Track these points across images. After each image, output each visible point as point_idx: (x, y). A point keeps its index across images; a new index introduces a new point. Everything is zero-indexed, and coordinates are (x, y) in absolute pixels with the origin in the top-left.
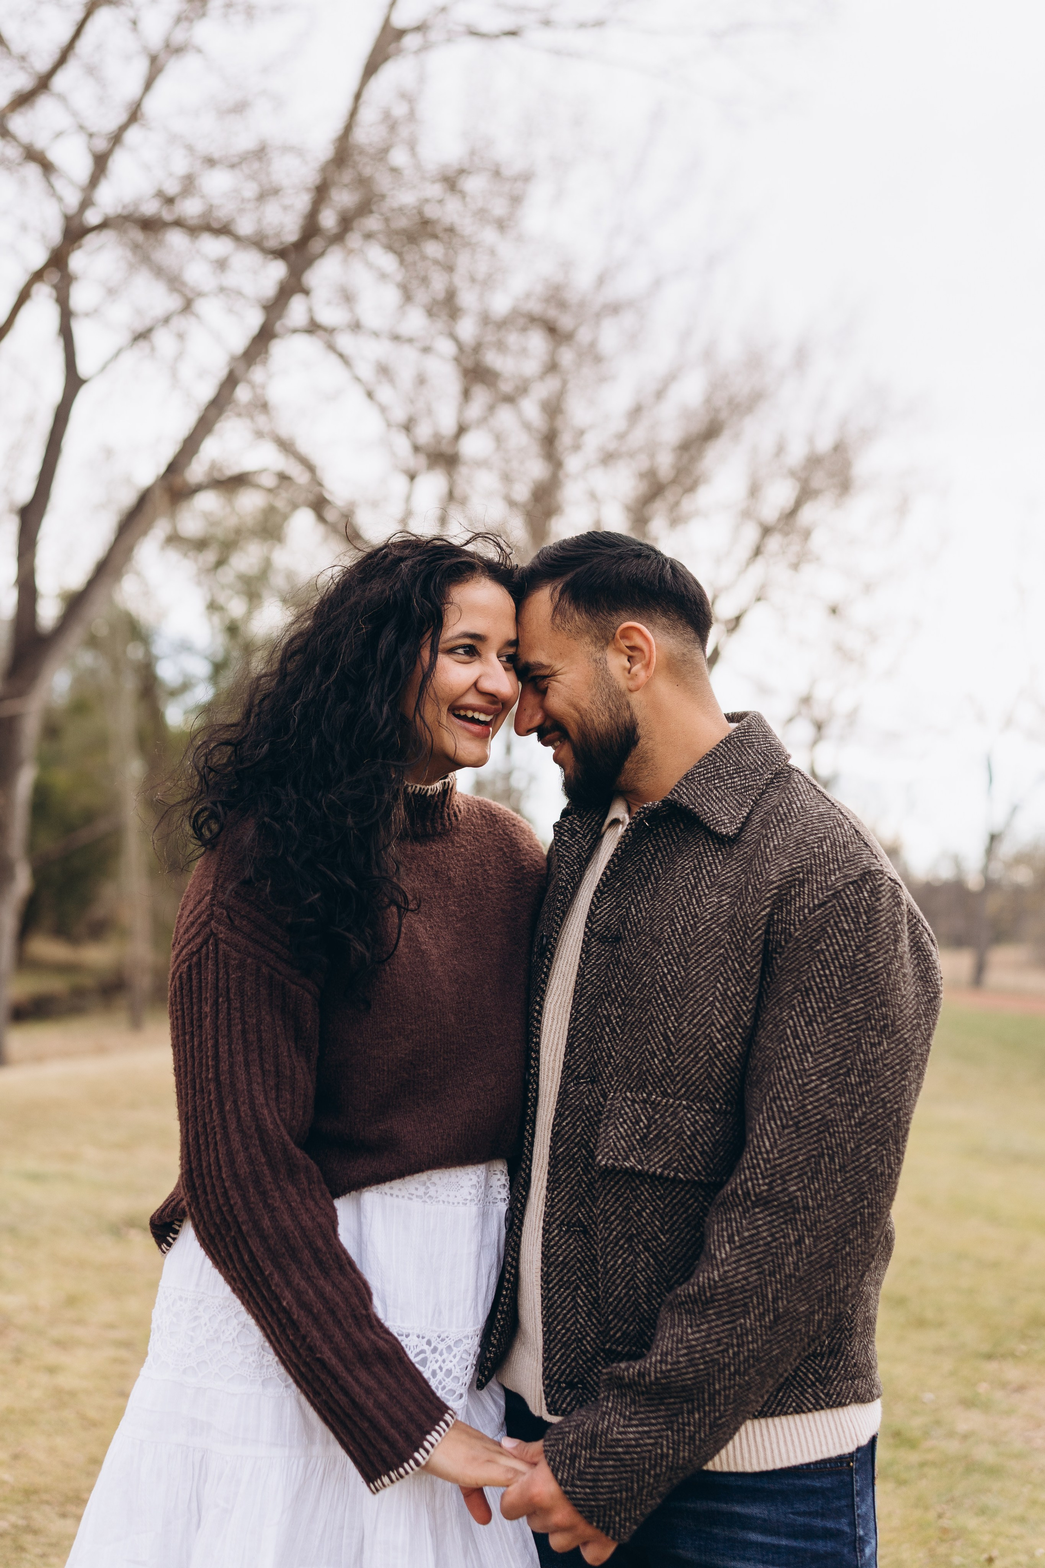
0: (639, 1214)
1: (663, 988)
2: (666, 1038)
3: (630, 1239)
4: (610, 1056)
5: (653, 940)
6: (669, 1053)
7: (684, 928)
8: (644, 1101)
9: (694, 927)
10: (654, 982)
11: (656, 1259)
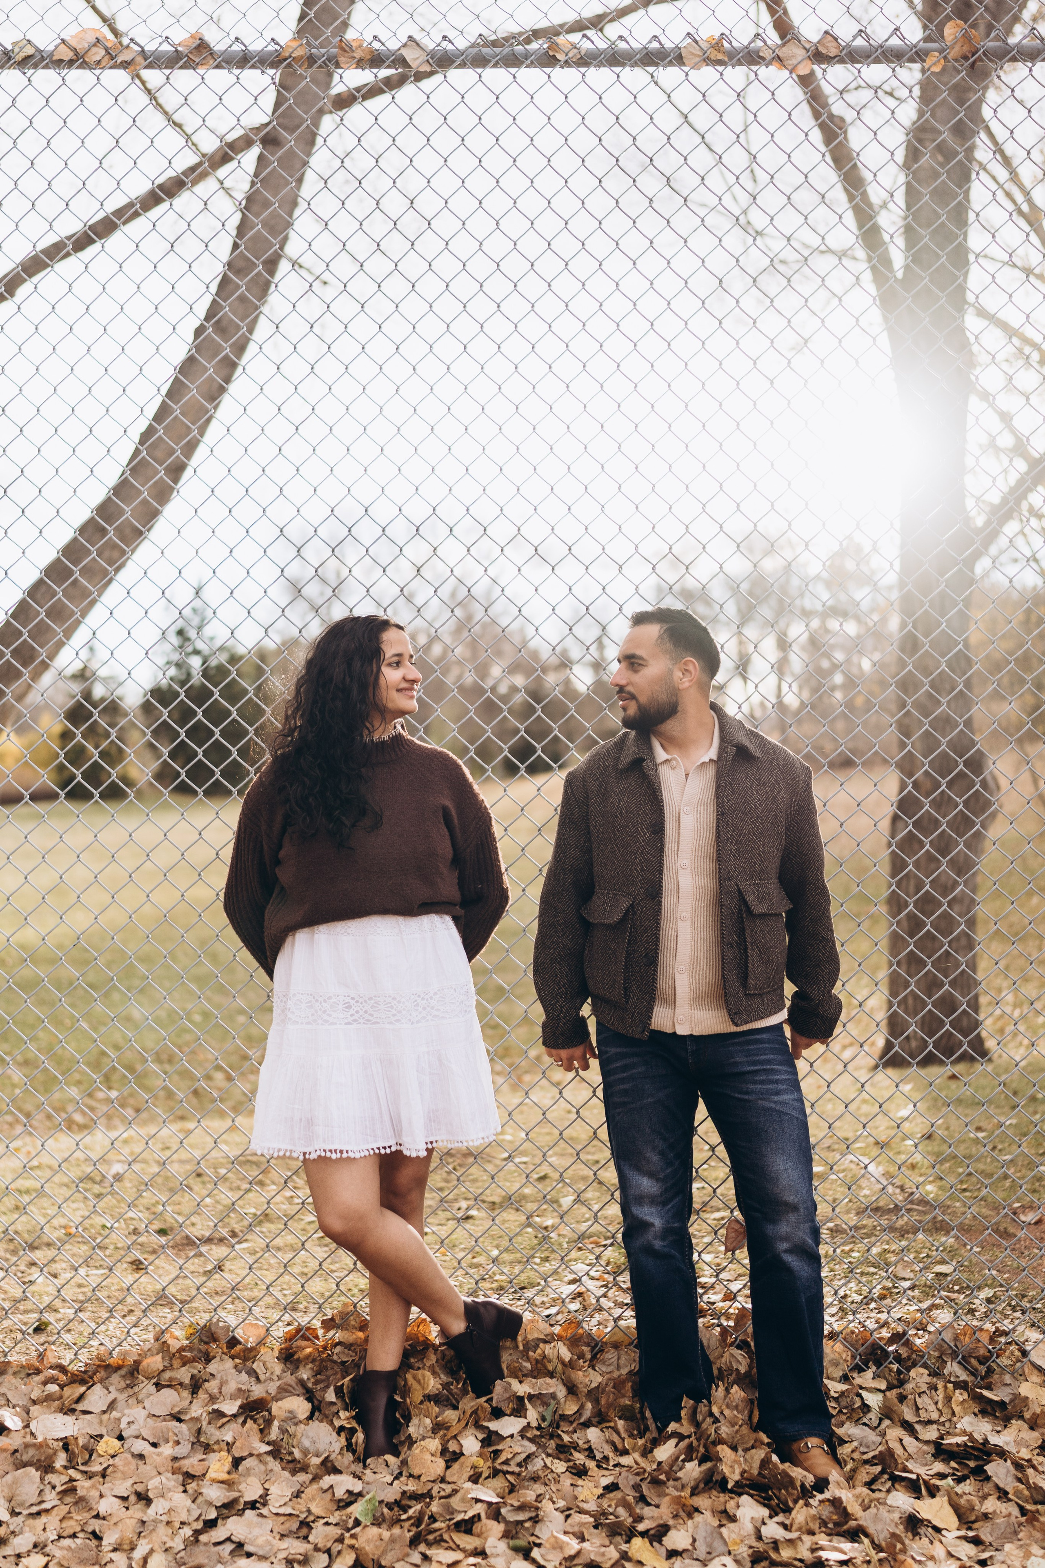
4: (735, 867)
10: (749, 832)
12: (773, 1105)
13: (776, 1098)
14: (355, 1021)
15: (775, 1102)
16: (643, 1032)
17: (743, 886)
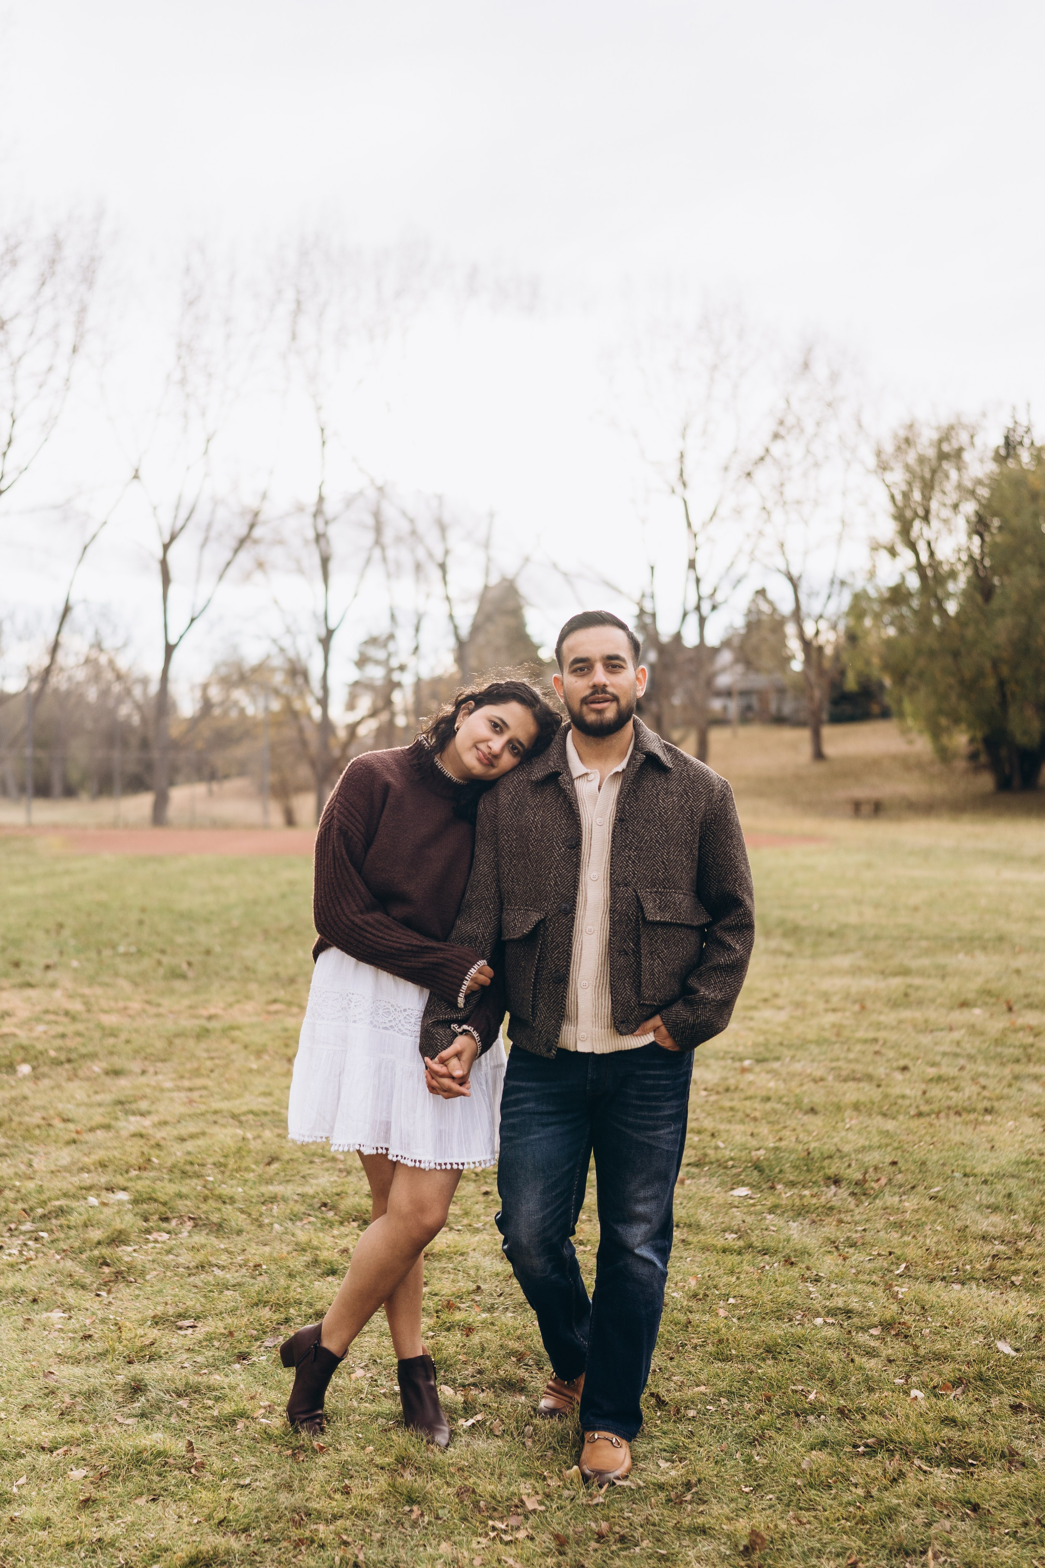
0: (656, 942)
1: (657, 841)
2: (663, 863)
3: (651, 954)
4: (634, 874)
5: (646, 820)
6: (666, 869)
7: (660, 814)
8: (656, 892)
9: (666, 813)
10: (651, 839)
11: (662, 961)
12: (646, 1140)
13: (651, 1134)
14: (391, 1026)
15: (649, 1137)
16: (549, 1050)
17: (642, 894)
